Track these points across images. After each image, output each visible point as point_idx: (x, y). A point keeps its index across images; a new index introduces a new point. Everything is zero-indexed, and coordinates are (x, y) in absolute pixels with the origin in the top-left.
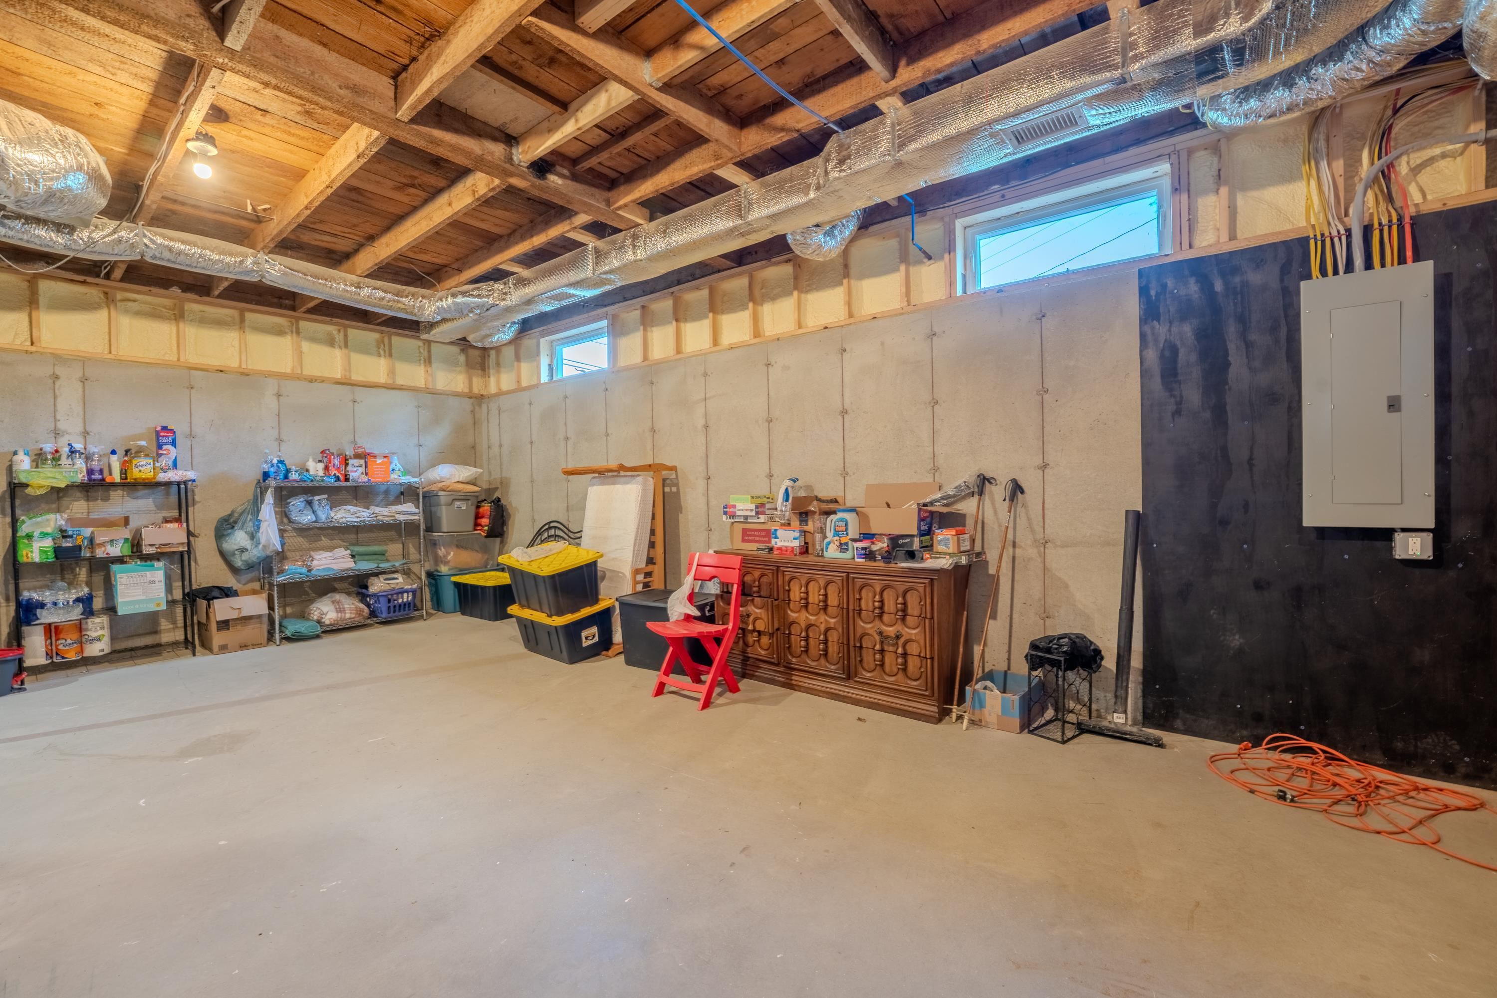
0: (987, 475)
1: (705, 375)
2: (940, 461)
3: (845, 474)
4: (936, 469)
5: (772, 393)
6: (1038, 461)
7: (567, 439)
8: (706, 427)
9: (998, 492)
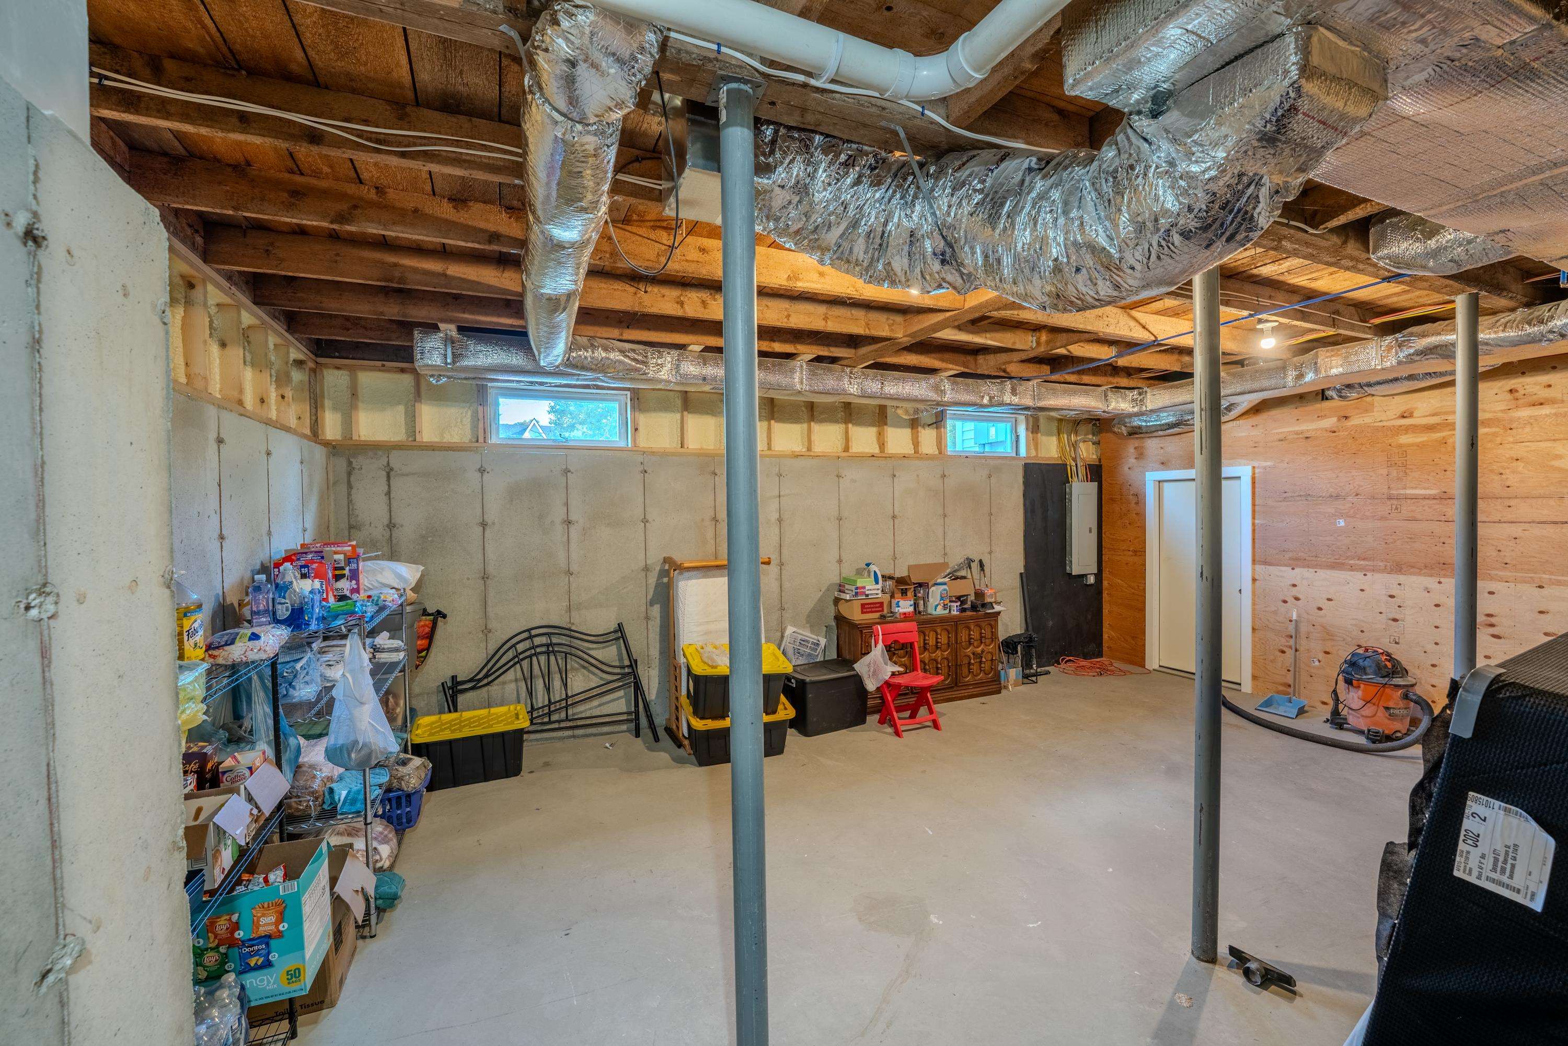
0: (971, 557)
1: (780, 475)
2: (948, 550)
3: (895, 558)
4: (945, 554)
5: (842, 498)
6: (989, 550)
7: (569, 522)
8: (780, 520)
9: (975, 566)
